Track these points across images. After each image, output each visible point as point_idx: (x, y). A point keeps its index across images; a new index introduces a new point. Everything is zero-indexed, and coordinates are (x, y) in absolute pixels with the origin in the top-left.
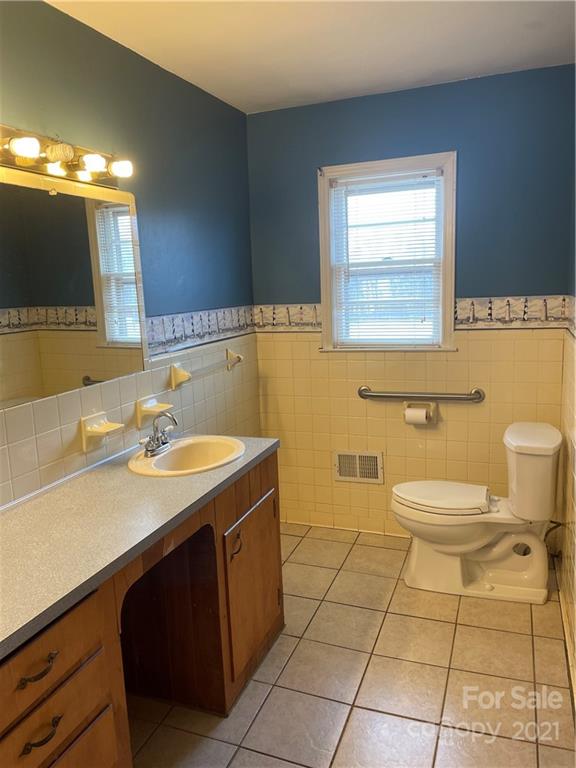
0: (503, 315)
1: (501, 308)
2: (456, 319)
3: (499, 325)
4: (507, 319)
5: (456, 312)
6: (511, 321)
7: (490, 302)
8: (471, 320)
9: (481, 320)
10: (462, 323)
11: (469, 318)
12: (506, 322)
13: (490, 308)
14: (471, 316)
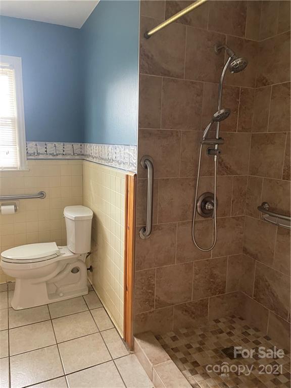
0: (53, 152)
1: (51, 148)
2: (27, 153)
3: (51, 157)
4: (55, 154)
5: (27, 149)
6: (57, 155)
7: (46, 145)
8: (36, 154)
9: (41, 154)
10: (31, 155)
11: (35, 153)
12: (54, 155)
13: (46, 148)
14: (36, 152)
